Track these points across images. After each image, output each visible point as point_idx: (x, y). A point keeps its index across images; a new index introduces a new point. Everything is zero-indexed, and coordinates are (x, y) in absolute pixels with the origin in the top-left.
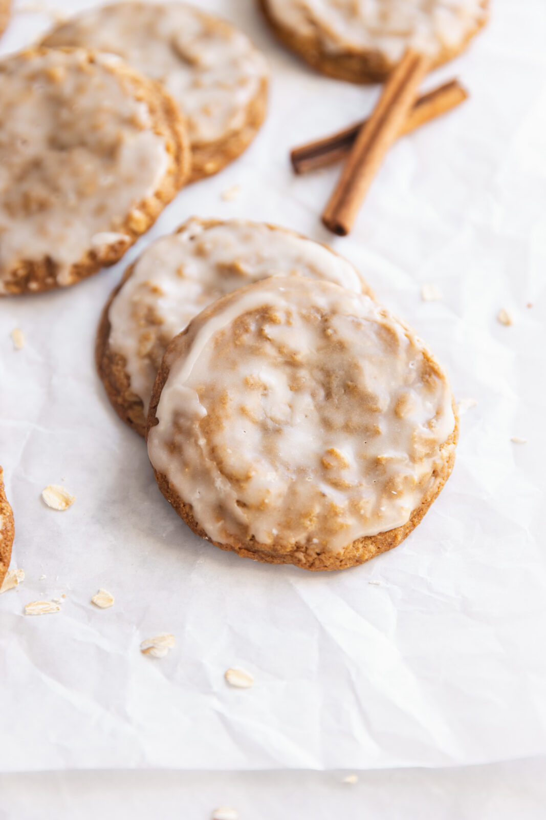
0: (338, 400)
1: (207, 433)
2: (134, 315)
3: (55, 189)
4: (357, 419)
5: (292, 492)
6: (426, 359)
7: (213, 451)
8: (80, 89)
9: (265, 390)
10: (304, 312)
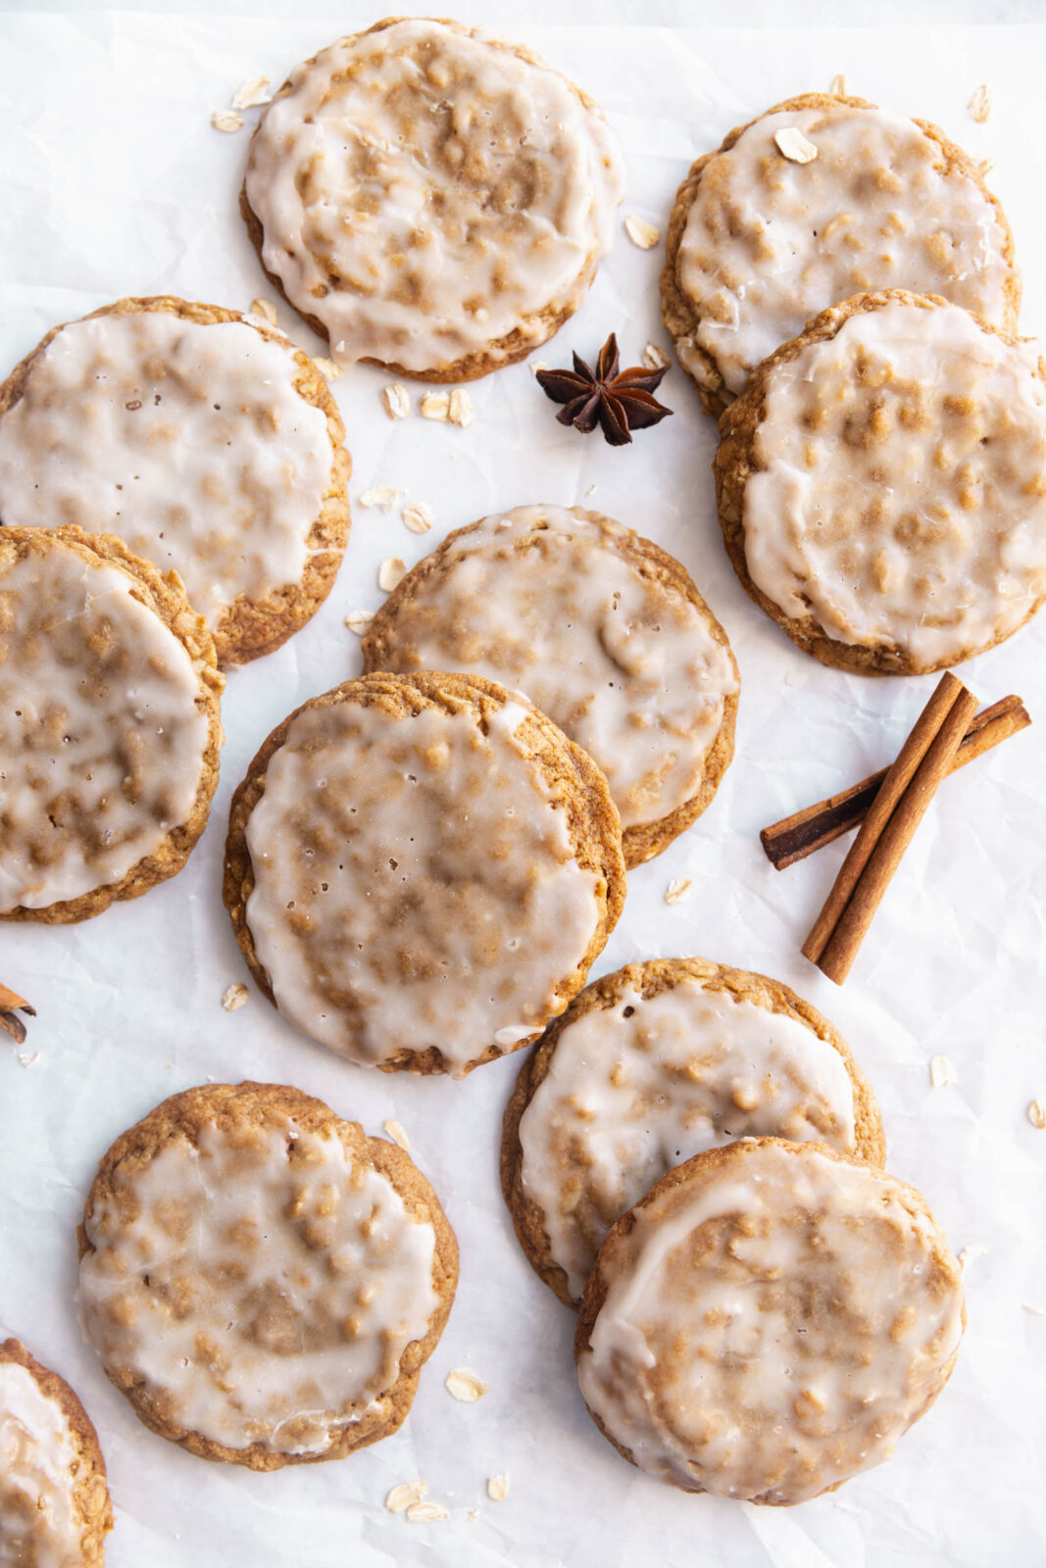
0: (819, 1319)
1: (656, 1385)
2: (553, 1147)
3: (442, 949)
4: (841, 1344)
5: (756, 1448)
6: (936, 1259)
7: (662, 1407)
8: (471, 784)
9: (729, 1321)
10: (786, 1215)
